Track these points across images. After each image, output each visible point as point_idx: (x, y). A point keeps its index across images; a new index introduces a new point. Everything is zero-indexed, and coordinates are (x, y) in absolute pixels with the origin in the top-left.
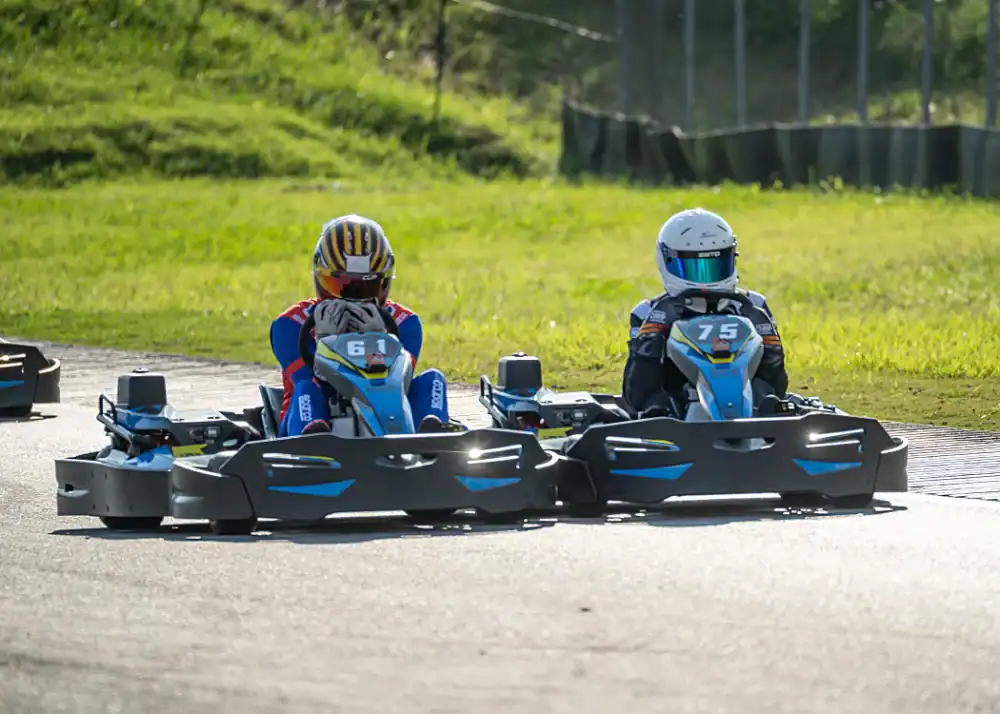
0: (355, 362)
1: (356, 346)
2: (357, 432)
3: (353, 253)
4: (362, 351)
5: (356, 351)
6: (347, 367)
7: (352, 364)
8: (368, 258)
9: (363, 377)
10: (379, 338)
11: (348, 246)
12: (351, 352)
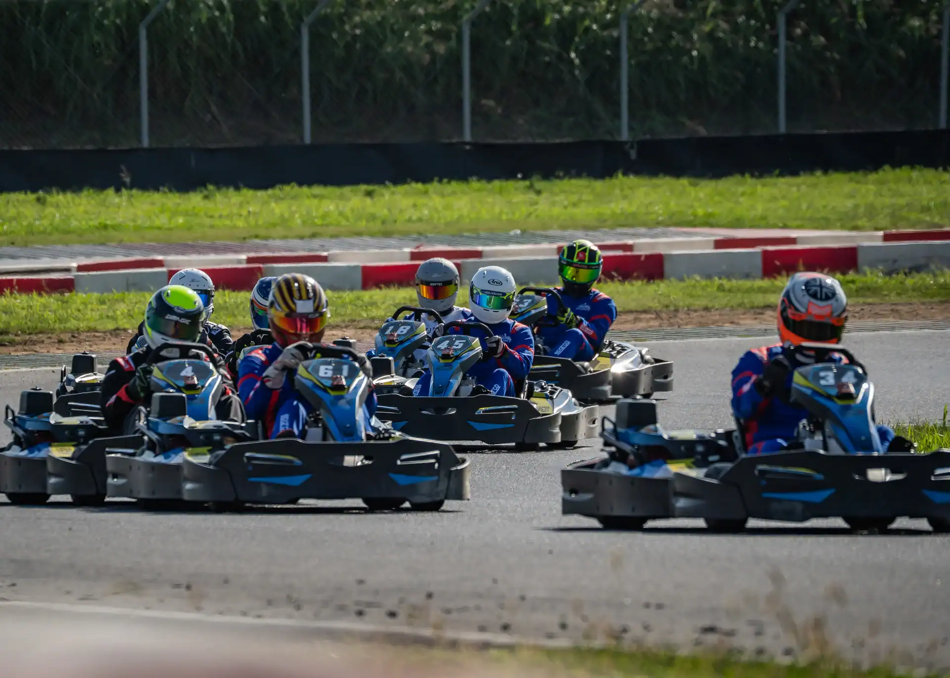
0: (323, 381)
1: (327, 369)
2: (324, 438)
3: (301, 298)
4: (330, 374)
5: (326, 373)
6: (318, 386)
7: (321, 384)
8: (311, 302)
9: (328, 393)
10: (345, 364)
11: (296, 294)
12: (322, 374)
